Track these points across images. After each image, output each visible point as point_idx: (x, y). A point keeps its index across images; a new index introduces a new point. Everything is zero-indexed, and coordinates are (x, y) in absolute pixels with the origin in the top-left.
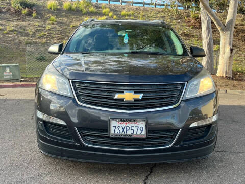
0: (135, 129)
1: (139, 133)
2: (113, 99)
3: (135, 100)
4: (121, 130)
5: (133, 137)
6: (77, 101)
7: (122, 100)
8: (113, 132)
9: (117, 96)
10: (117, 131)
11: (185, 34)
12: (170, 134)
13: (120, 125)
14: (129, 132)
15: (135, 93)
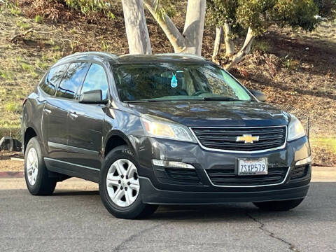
0: (258, 167)
1: (261, 170)
2: (235, 142)
3: (254, 142)
4: (248, 168)
5: (257, 174)
6: (202, 146)
7: (243, 142)
8: (240, 171)
9: (239, 139)
10: (244, 170)
11: (25, 41)
12: (280, 172)
13: (246, 164)
14: (254, 170)
15: (253, 135)
